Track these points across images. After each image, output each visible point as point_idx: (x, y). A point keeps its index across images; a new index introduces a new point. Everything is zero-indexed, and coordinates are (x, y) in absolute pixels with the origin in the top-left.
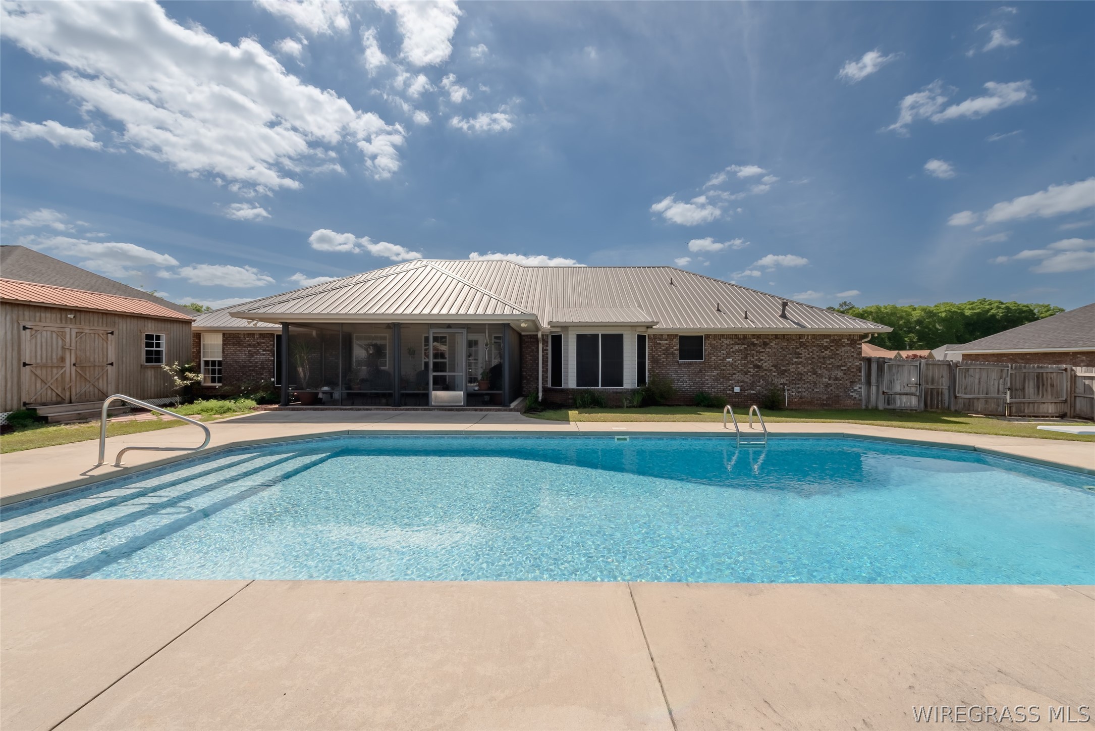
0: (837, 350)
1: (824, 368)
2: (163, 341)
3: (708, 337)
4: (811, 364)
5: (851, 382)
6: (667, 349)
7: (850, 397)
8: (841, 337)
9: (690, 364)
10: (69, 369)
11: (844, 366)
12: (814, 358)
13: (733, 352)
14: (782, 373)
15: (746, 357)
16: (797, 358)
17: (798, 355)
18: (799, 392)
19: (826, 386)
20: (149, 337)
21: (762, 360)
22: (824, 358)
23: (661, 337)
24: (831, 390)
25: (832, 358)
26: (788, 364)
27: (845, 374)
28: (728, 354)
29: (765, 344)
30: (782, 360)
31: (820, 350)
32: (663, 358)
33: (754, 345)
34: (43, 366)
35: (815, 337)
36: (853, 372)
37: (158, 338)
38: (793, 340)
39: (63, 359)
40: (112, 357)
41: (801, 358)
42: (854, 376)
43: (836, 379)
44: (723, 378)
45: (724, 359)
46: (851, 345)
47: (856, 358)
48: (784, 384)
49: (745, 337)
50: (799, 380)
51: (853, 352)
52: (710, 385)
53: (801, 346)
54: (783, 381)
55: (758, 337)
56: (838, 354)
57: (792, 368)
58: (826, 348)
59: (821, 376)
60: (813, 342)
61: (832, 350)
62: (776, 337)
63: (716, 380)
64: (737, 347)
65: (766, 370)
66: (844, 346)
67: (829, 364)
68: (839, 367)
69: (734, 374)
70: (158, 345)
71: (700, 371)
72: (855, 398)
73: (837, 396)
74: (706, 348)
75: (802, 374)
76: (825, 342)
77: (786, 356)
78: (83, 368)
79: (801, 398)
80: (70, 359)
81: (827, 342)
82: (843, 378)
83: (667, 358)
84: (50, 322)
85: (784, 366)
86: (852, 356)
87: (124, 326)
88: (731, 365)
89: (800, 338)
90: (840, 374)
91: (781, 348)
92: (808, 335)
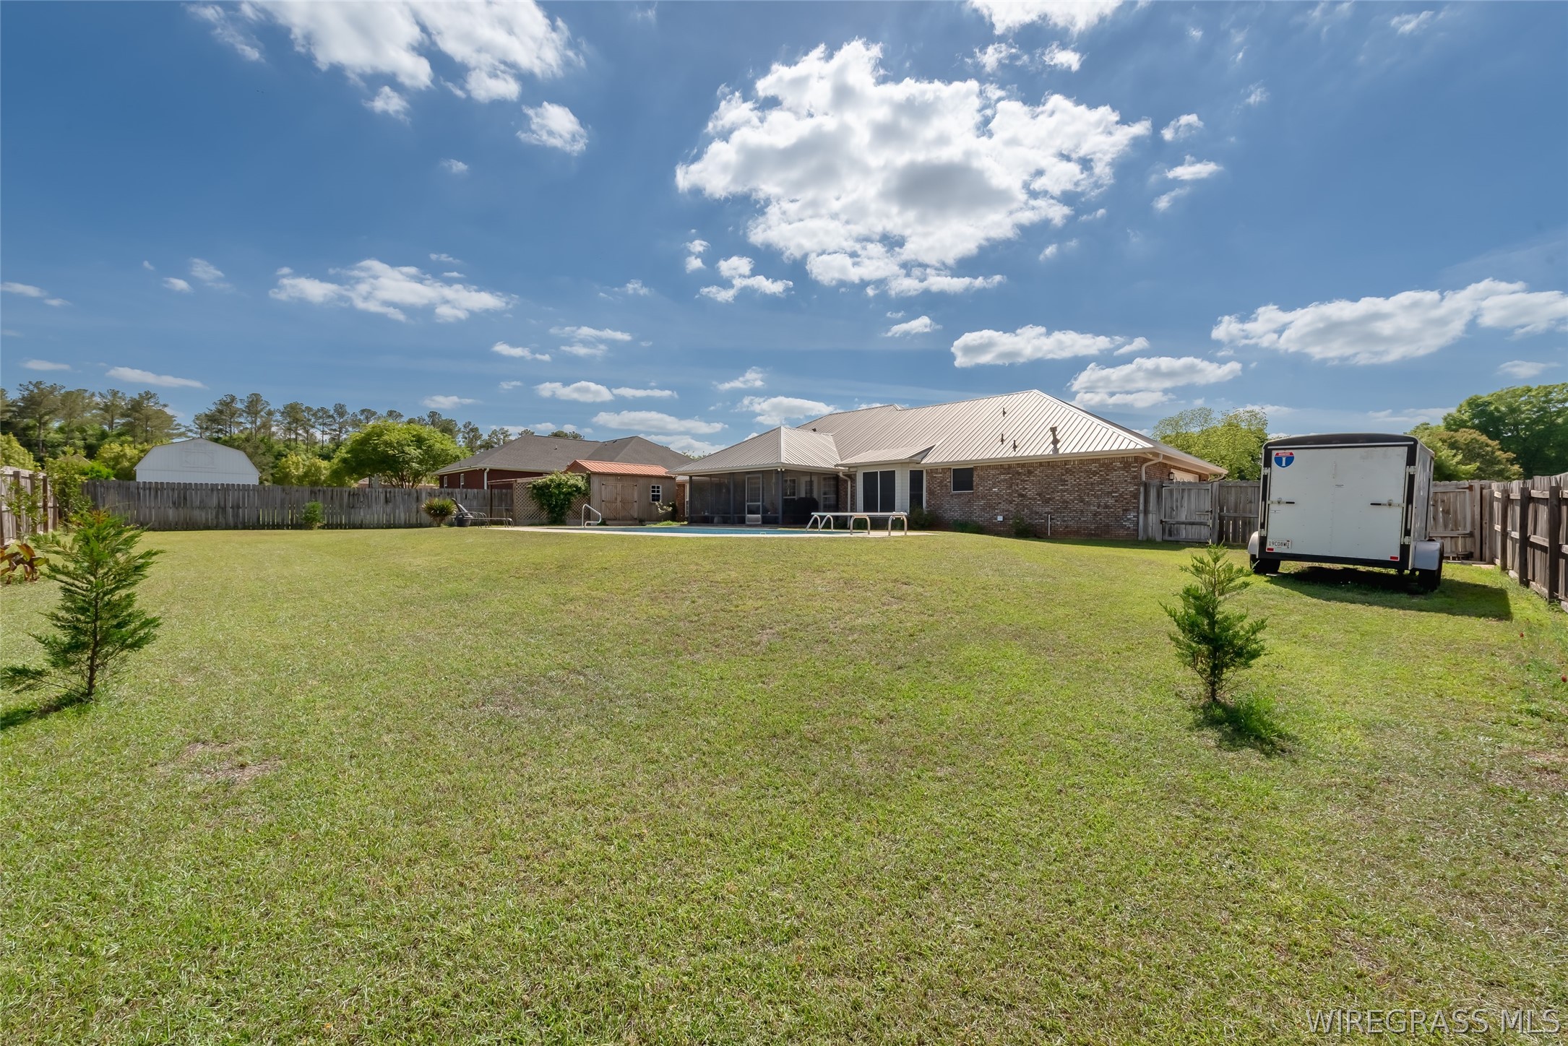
0: (1107, 475)
1: (1092, 495)
2: (660, 490)
3: (976, 468)
4: (1077, 491)
5: (1124, 510)
6: (941, 482)
7: (1123, 527)
8: (1112, 460)
9: (961, 494)
10: (619, 504)
11: (1116, 492)
12: (1081, 485)
13: (999, 482)
14: (1047, 501)
15: (1011, 487)
16: (1062, 485)
17: (1064, 482)
18: (1065, 521)
19: (1095, 515)
20: (653, 487)
21: (1026, 489)
22: (1092, 484)
23: (936, 471)
24: (1101, 519)
25: (1102, 484)
26: (1052, 492)
27: (1116, 501)
28: (994, 484)
29: (1030, 473)
30: (1046, 488)
31: (1088, 476)
32: (938, 490)
33: (1019, 474)
34: (609, 502)
35: (1082, 462)
36: (1126, 499)
37: (658, 487)
38: (1059, 467)
39: (616, 499)
40: (636, 499)
41: (1067, 485)
42: (1128, 503)
43: (1106, 507)
44: (989, 507)
45: (991, 489)
46: (1124, 468)
47: (1130, 483)
48: (1048, 513)
49: (1010, 466)
50: (1065, 508)
51: (1127, 476)
52: (978, 516)
53: (1067, 473)
54: (1047, 509)
55: (1023, 466)
56: (1108, 479)
57: (1057, 496)
58: (1095, 473)
59: (1089, 504)
60: (1080, 468)
61: (1101, 475)
62: (1041, 464)
63: (983, 509)
64: (1002, 477)
65: (1030, 499)
66: (1116, 470)
67: (1098, 491)
68: (1111, 493)
69: (1000, 503)
70: (658, 492)
71: (969, 501)
72: (1129, 528)
73: (1107, 526)
74: (975, 479)
75: (1067, 502)
76: (1093, 467)
77: (1050, 484)
78: (624, 503)
79: (1067, 527)
80: (619, 499)
81: (1096, 467)
82: (1114, 505)
83: (941, 490)
84: (611, 481)
85: (1048, 494)
86: (1126, 481)
87: (641, 481)
88: (997, 494)
89: (1066, 464)
90: (1111, 501)
91: (1046, 476)
92: (1074, 461)
